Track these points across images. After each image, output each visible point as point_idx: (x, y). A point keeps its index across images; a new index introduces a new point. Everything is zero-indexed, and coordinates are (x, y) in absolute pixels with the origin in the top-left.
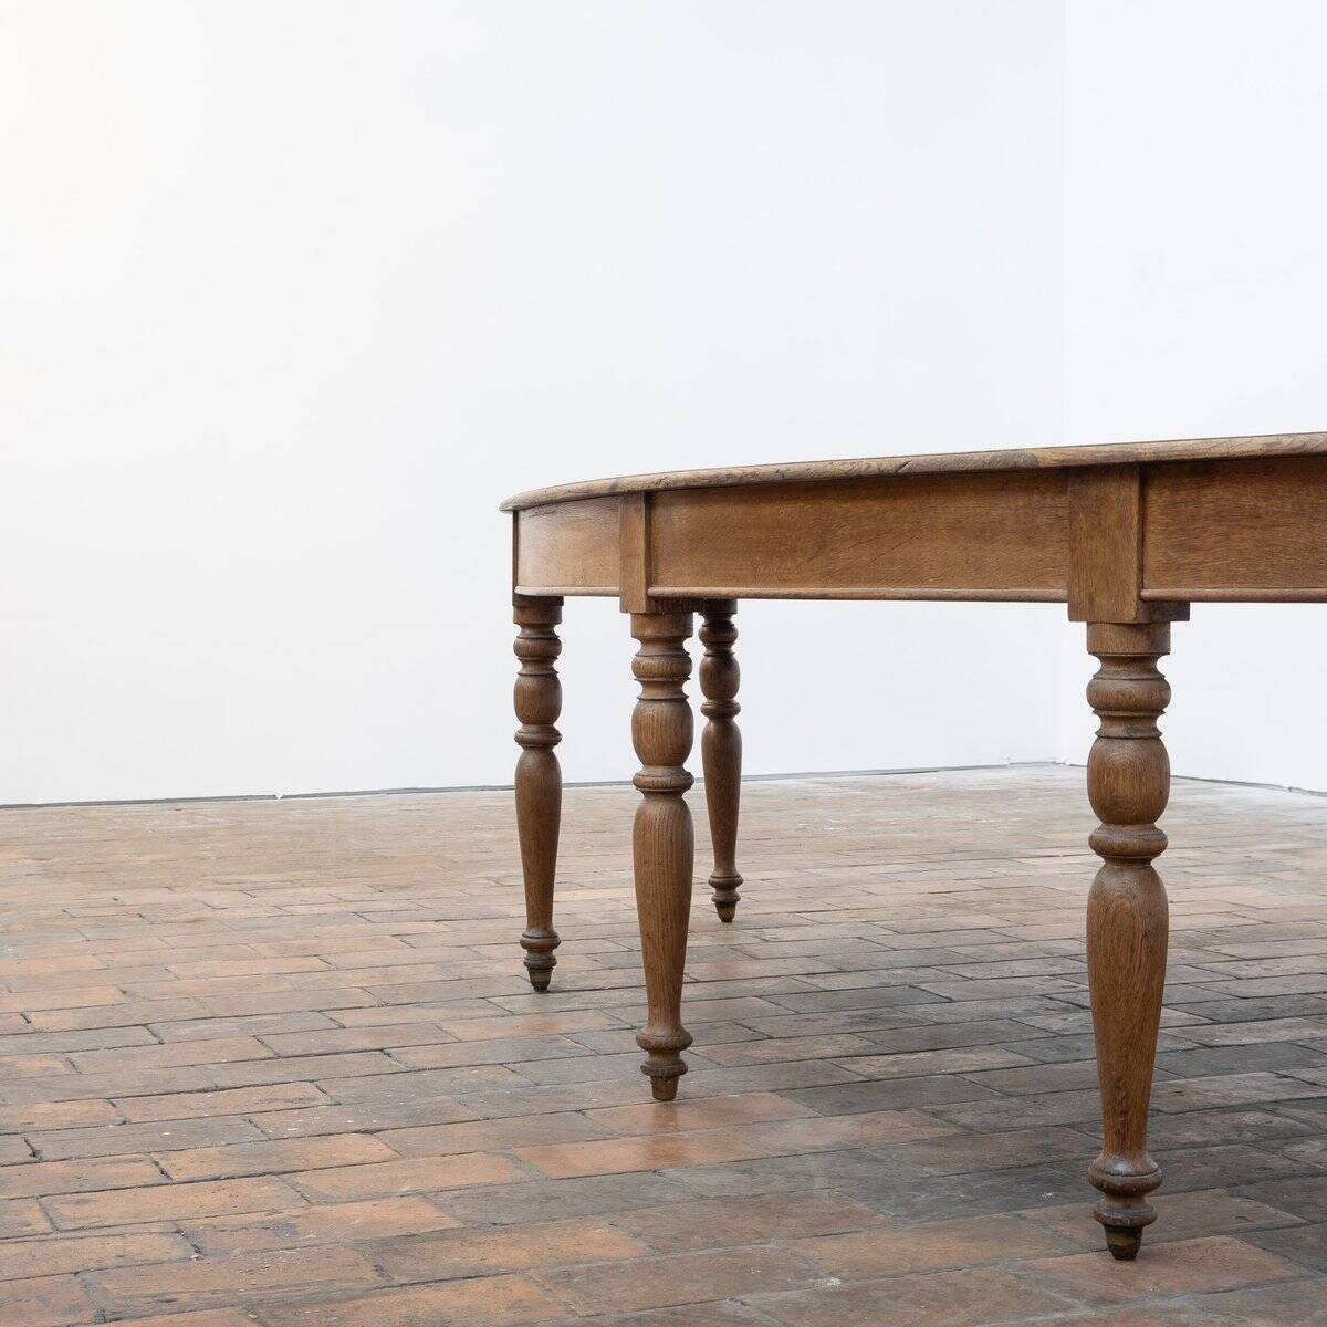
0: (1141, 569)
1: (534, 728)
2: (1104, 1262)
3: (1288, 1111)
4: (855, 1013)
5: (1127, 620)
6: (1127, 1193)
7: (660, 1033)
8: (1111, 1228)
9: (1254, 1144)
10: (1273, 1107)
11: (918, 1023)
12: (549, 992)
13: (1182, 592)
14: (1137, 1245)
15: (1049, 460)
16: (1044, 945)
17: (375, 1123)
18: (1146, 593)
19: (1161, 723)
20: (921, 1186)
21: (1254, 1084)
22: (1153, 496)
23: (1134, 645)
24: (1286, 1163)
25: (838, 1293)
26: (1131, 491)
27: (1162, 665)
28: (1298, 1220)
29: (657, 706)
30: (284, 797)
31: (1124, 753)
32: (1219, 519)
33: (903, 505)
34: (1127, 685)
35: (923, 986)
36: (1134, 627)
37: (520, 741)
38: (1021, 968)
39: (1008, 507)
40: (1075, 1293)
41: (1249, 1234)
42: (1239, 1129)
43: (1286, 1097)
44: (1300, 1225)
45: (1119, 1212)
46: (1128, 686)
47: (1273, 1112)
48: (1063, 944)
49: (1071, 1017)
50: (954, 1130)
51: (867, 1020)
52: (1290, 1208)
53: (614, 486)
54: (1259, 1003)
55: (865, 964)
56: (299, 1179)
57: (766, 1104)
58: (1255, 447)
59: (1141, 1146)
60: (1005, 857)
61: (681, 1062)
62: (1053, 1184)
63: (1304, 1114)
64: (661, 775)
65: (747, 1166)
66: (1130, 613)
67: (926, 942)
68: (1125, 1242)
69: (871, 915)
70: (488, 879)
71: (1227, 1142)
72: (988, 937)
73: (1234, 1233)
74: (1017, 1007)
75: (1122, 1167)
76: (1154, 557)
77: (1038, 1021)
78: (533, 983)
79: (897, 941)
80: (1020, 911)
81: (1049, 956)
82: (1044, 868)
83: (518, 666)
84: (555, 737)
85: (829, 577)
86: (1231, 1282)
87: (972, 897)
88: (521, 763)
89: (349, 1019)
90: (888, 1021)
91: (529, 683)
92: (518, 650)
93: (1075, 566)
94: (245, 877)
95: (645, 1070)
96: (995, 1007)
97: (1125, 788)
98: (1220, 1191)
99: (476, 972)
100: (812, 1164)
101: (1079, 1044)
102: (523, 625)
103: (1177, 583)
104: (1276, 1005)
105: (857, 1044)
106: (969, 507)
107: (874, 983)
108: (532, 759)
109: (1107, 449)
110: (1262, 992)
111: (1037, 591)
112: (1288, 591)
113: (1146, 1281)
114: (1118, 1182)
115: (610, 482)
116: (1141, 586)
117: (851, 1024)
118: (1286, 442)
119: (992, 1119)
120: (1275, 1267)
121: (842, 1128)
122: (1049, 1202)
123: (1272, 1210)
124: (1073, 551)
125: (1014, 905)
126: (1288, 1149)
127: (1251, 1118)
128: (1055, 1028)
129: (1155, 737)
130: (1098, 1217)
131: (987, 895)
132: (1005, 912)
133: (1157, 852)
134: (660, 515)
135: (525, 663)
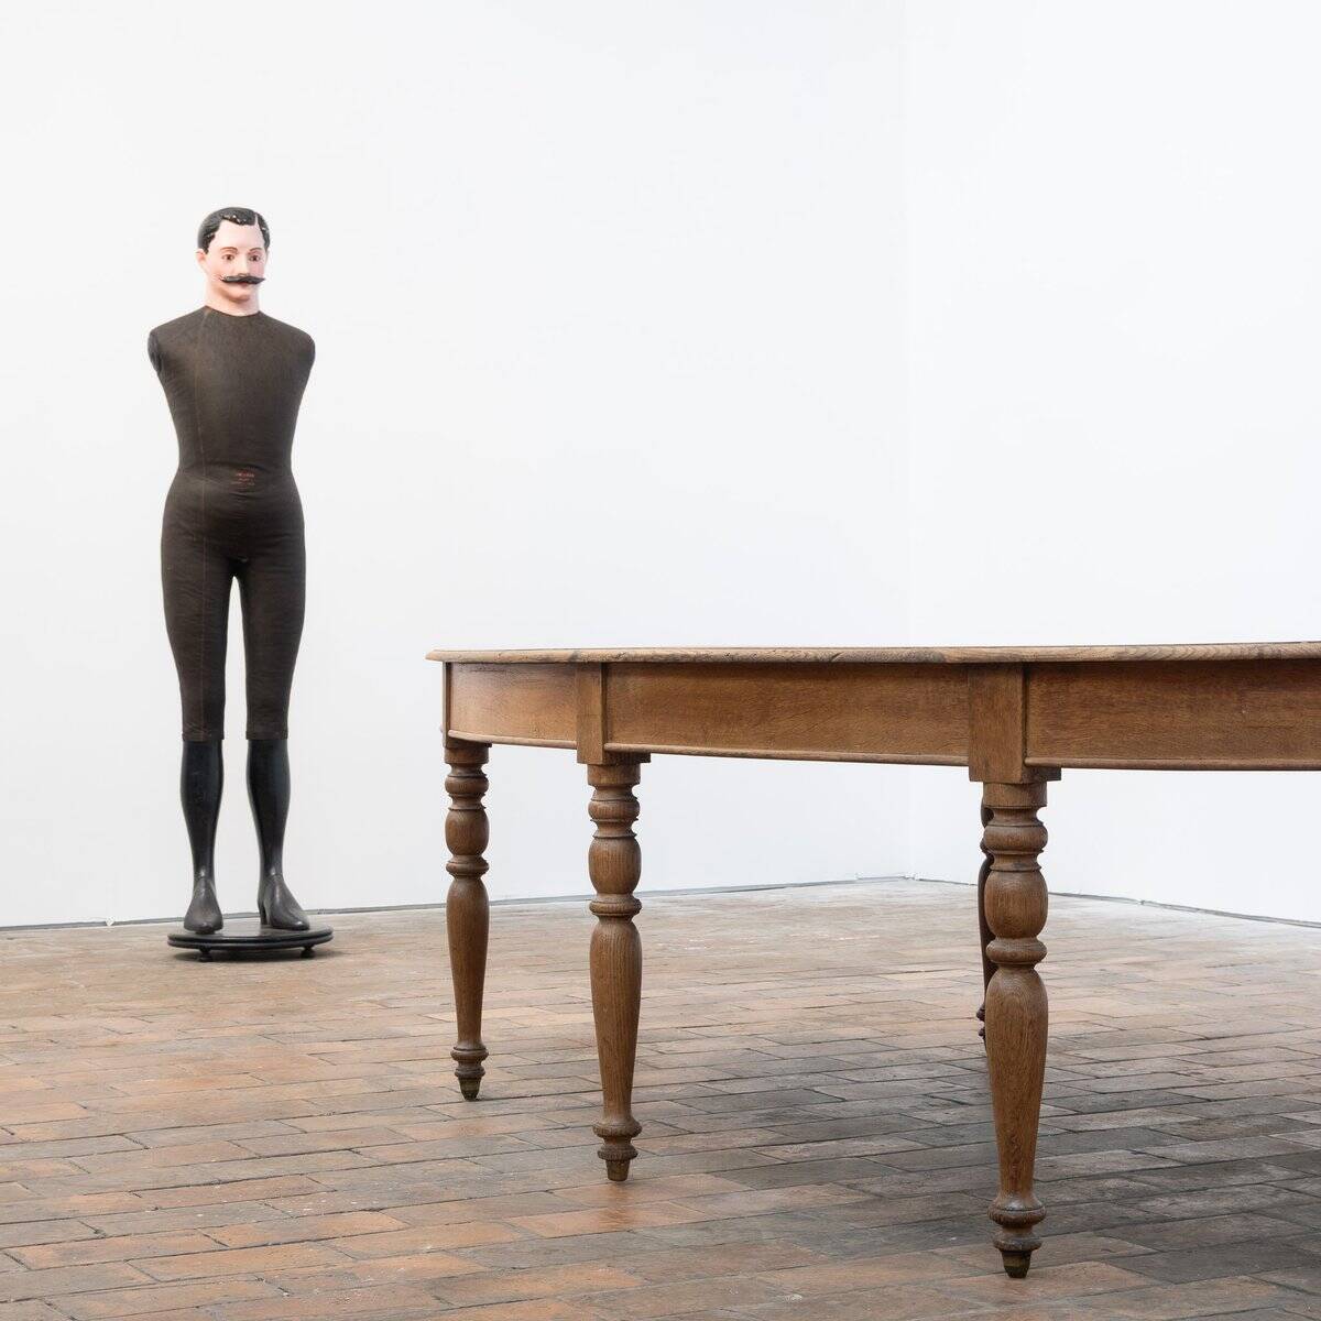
0: (1025, 742)
1: (464, 858)
2: (1002, 1282)
3: (1141, 1178)
4: (760, 1112)
5: (1014, 781)
6: (1019, 1225)
8: (1007, 1253)
9: (1114, 1202)
10: (1131, 1174)
11: (819, 1118)
12: (478, 1100)
13: (1056, 760)
14: (1026, 1267)
15: (954, 657)
16: (918, 1052)
17: (375, 1204)
18: (1028, 761)
19: (1040, 859)
20: (849, 1235)
21: (1113, 1159)
22: (1033, 687)
23: (1019, 800)
24: (1141, 1213)
25: (801, 1304)
26: (1017, 683)
27: (1041, 814)
28: (1150, 1250)
30: (115, 924)
31: (1011, 882)
32: (1084, 706)
33: (834, 686)
35: (816, 1089)
36: (1021, 786)
37: (451, 870)
38: (902, 1072)
39: (920, 691)
40: (982, 1299)
41: (1112, 1260)
42: (1102, 1192)
43: (1139, 1168)
44: (1150, 1254)
45: (1014, 1241)
46: (1014, 831)
47: (1130, 1179)
48: (936, 1051)
49: (952, 1111)
50: (868, 1197)
51: (772, 1117)
52: (1144, 1243)
54: (1116, 1097)
55: (759, 1072)
56: (337, 1243)
57: (704, 1182)
58: (1109, 654)
59: (1029, 1188)
60: (870, 973)
61: (632, 1148)
62: (954, 1231)
63: (1156, 1180)
64: (613, 901)
65: (703, 1225)
66: (1017, 775)
67: (810, 1052)
68: (1018, 1263)
69: (756, 1029)
71: (1092, 1200)
72: (866, 1046)
73: (1102, 1260)
74: (905, 1105)
75: (1015, 1205)
76: (1035, 732)
77: (924, 1115)
78: (464, 1092)
79: (784, 1051)
80: (892, 1023)
81: (926, 1062)
82: (910, 984)
83: (448, 802)
84: (483, 867)
85: (770, 740)
86: (1100, 1289)
87: (845, 1011)
88: (452, 892)
89: (307, 1124)
90: (792, 1118)
91: (459, 817)
92: (450, 788)
93: (974, 738)
94: (130, 1004)
95: (601, 1155)
96: (884, 1105)
98: (1088, 1233)
99: (403, 1084)
100: (758, 1223)
101: (962, 1133)
102: (454, 765)
103: (1052, 754)
104: (1132, 1099)
105: (770, 1136)
106: (889, 689)
107: (772, 1087)
108: (462, 887)
109: (998, 651)
110: (1118, 1088)
111: (944, 757)
112: (1135, 761)
113: (1034, 1289)
114: (1012, 1215)
116: (1025, 756)
117: (761, 1121)
118: (1132, 651)
119: (897, 1188)
120: (1133, 1280)
121: (775, 1197)
122: (953, 1244)
123: (1131, 1245)
124: (972, 726)
125: (887, 1018)
126: (1142, 1205)
127: (1111, 1183)
128: (939, 1120)
129: (1036, 870)
130: (997, 1245)
131: (857, 1010)
132: (879, 1024)
133: (1039, 959)
134: (615, 682)
135: (455, 799)
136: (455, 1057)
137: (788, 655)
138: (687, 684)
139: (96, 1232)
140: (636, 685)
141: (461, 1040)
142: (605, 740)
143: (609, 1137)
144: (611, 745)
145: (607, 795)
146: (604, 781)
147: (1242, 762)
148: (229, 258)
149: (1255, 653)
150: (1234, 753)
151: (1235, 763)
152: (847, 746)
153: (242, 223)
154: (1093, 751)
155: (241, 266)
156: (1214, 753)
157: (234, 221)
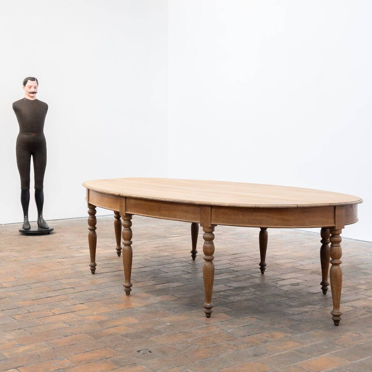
0: (211, 219)
1: (92, 227)
2: (205, 318)
3: (227, 292)
4: (151, 276)
5: (209, 227)
6: (209, 308)
7: (127, 284)
8: (207, 313)
9: (223, 298)
10: (225, 291)
11: (163, 277)
12: (95, 274)
14: (210, 316)
15: (197, 203)
16: (179, 259)
17: (82, 302)
18: (212, 223)
19: (213, 241)
20: (175, 308)
21: (221, 287)
22: (213, 209)
23: (210, 230)
24: (228, 301)
25: (169, 325)
26: (210, 208)
27: (214, 232)
28: (232, 310)
29: (127, 231)
30: (4, 224)
31: (208, 245)
32: (222, 214)
33: (173, 206)
34: (208, 236)
35: (161, 270)
37: (89, 229)
38: (177, 265)
39: (191, 208)
40: (203, 323)
41: (225, 313)
42: (220, 295)
43: (227, 289)
44: (232, 311)
45: (208, 311)
47: (225, 292)
48: (183, 259)
49: (189, 275)
50: (176, 298)
51: (154, 277)
52: (230, 308)
53: (119, 195)
54: (219, 271)
55: (149, 265)
56: (77, 312)
57: (145, 295)
59: (211, 301)
60: (165, 237)
61: (131, 289)
62: (195, 306)
63: (230, 292)
65: (147, 306)
66: (209, 226)
67: (158, 259)
68: (208, 315)
69: (146, 253)
70: (66, 247)
71: (219, 298)
72: (169, 258)
73: (223, 312)
74: (179, 273)
75: (208, 305)
76: (213, 218)
77: (184, 276)
78: (92, 272)
79: (153, 260)
80: (172, 251)
81: (181, 262)
82: (174, 240)
84: (95, 228)
85: (160, 215)
86: (224, 320)
87: (163, 248)
88: (89, 233)
89: (62, 281)
90: (158, 277)
91: (91, 219)
92: (89, 213)
93: (201, 218)
94: (14, 248)
95: (125, 290)
96: (175, 273)
97: (209, 251)
98: (220, 306)
99: (79, 270)
100: (157, 305)
101: (191, 281)
102: (90, 208)
103: (215, 222)
104: (222, 271)
105: (155, 282)
106: (185, 208)
107: (152, 269)
108: (91, 232)
109: (206, 203)
110: (219, 268)
112: (232, 225)
113: (212, 321)
114: (208, 307)
115: (118, 194)
116: (211, 222)
117: (152, 278)
119: (182, 296)
120: (230, 318)
121: (159, 298)
122: (195, 310)
123: (227, 309)
124: (201, 216)
125: (171, 250)
126: (228, 298)
127: (222, 293)
128: (187, 277)
129: (212, 243)
130: (205, 312)
131: (165, 248)
132: (170, 252)
133: (213, 259)
134: (127, 200)
135: (90, 215)
136: (90, 266)
137: (164, 200)
138: (143, 203)
139: (28, 311)
140: (132, 201)
141: (91, 262)
142: (126, 211)
143: (126, 287)
144: (127, 212)
145: (126, 222)
146: (125, 219)
147: (252, 226)
148: (30, 88)
149: (255, 206)
150: (251, 224)
151: (251, 226)
152: (176, 218)
153: (33, 81)
154: (224, 222)
155: (33, 90)
156: (246, 224)
157: (30, 80)
